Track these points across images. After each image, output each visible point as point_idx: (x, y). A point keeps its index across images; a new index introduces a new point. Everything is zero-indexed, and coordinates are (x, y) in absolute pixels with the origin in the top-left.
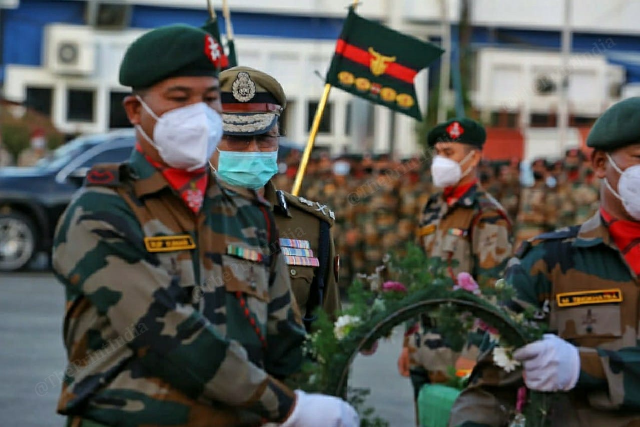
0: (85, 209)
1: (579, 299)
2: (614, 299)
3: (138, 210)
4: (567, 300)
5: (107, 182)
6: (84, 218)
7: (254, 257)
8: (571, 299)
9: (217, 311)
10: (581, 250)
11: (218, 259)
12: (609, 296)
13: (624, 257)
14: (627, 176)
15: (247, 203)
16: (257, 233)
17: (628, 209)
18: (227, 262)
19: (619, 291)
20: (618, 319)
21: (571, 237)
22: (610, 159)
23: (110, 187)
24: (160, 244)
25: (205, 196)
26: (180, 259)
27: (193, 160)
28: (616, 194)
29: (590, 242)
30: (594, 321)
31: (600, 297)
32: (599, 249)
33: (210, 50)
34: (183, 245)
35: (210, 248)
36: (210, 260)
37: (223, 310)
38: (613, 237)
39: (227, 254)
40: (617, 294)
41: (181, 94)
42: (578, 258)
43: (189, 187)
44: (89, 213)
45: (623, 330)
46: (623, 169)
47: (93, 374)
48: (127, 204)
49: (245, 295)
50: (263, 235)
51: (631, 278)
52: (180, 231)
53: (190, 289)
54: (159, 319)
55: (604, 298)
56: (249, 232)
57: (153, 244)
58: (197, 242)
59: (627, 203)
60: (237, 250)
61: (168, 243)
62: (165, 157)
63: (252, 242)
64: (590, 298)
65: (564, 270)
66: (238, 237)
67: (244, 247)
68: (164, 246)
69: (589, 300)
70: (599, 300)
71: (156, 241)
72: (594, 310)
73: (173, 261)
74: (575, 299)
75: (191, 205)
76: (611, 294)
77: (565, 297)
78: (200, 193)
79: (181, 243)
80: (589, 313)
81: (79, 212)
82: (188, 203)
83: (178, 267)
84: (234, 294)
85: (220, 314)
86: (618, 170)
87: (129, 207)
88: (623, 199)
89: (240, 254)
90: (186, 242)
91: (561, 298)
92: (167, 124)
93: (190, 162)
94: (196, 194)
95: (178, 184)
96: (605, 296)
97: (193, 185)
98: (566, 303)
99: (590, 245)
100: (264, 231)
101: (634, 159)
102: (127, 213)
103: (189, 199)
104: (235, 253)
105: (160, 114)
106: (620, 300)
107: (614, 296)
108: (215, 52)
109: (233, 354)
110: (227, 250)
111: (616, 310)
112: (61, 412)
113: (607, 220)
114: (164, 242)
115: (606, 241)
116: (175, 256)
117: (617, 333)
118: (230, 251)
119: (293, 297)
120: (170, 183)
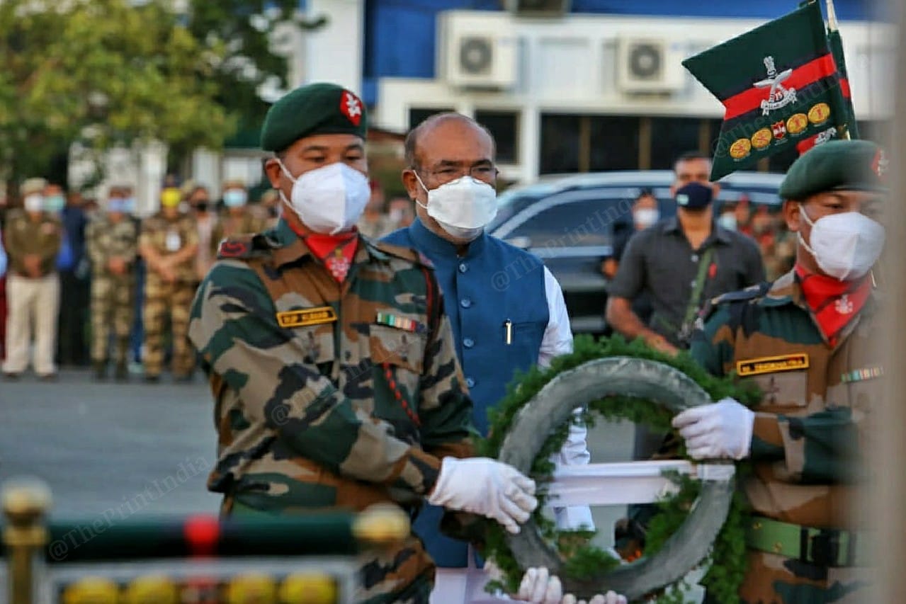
0: (215, 285)
1: (761, 367)
2: (799, 365)
3: (270, 285)
4: (748, 368)
5: (238, 254)
6: (213, 294)
7: (407, 325)
8: (752, 366)
9: (361, 385)
10: (768, 309)
11: (364, 329)
12: (794, 362)
13: (813, 316)
14: (818, 228)
15: (408, 266)
16: (413, 299)
17: (821, 265)
18: (375, 330)
19: (804, 355)
20: (803, 387)
21: (759, 297)
22: (802, 210)
23: (242, 259)
24: (295, 318)
25: (353, 263)
26: (318, 332)
27: (332, 223)
28: (807, 248)
29: (782, 300)
30: (777, 390)
31: (785, 363)
32: (788, 309)
33: (348, 107)
34: (322, 318)
35: (355, 318)
36: (355, 332)
37: (370, 383)
38: (805, 296)
39: (376, 323)
40: (803, 359)
41: (317, 154)
42: (764, 320)
43: (333, 254)
44: (219, 288)
45: (808, 400)
46: (814, 221)
47: (235, 452)
48: (258, 278)
49: (393, 367)
50: (422, 301)
51: (821, 340)
52: (320, 302)
53: (330, 364)
54: (286, 402)
55: (788, 365)
56: (404, 299)
57: (287, 319)
58: (339, 315)
59: (820, 258)
60: (388, 318)
61: (304, 318)
62: (306, 221)
63: (406, 309)
64: (773, 365)
65: (747, 334)
66: (391, 303)
67: (396, 316)
68: (300, 320)
69: (773, 367)
70: (783, 366)
71: (290, 316)
72: (778, 378)
73: (310, 335)
74: (756, 367)
75: (336, 274)
76: (796, 359)
77: (746, 365)
78: (346, 260)
79: (320, 315)
80: (772, 380)
81: (209, 288)
82: (331, 272)
83: (316, 342)
84: (381, 366)
85: (367, 388)
86: (809, 221)
87: (262, 283)
88: (814, 253)
89: (391, 323)
90: (325, 315)
91: (742, 366)
92: (304, 186)
93: (331, 225)
94: (341, 261)
95: (321, 251)
96: (790, 362)
97: (339, 252)
98: (747, 371)
99: (779, 304)
100: (423, 297)
101: (825, 208)
102: (259, 289)
103: (333, 267)
104: (384, 321)
105: (296, 176)
106: (806, 365)
107: (800, 362)
108: (354, 109)
109: (366, 435)
110: (376, 318)
111: (802, 378)
112: (213, 489)
113: (801, 276)
114: (299, 315)
115: (796, 300)
116: (313, 330)
117: (802, 402)
118: (379, 320)
119: (457, 364)
120: (312, 250)
